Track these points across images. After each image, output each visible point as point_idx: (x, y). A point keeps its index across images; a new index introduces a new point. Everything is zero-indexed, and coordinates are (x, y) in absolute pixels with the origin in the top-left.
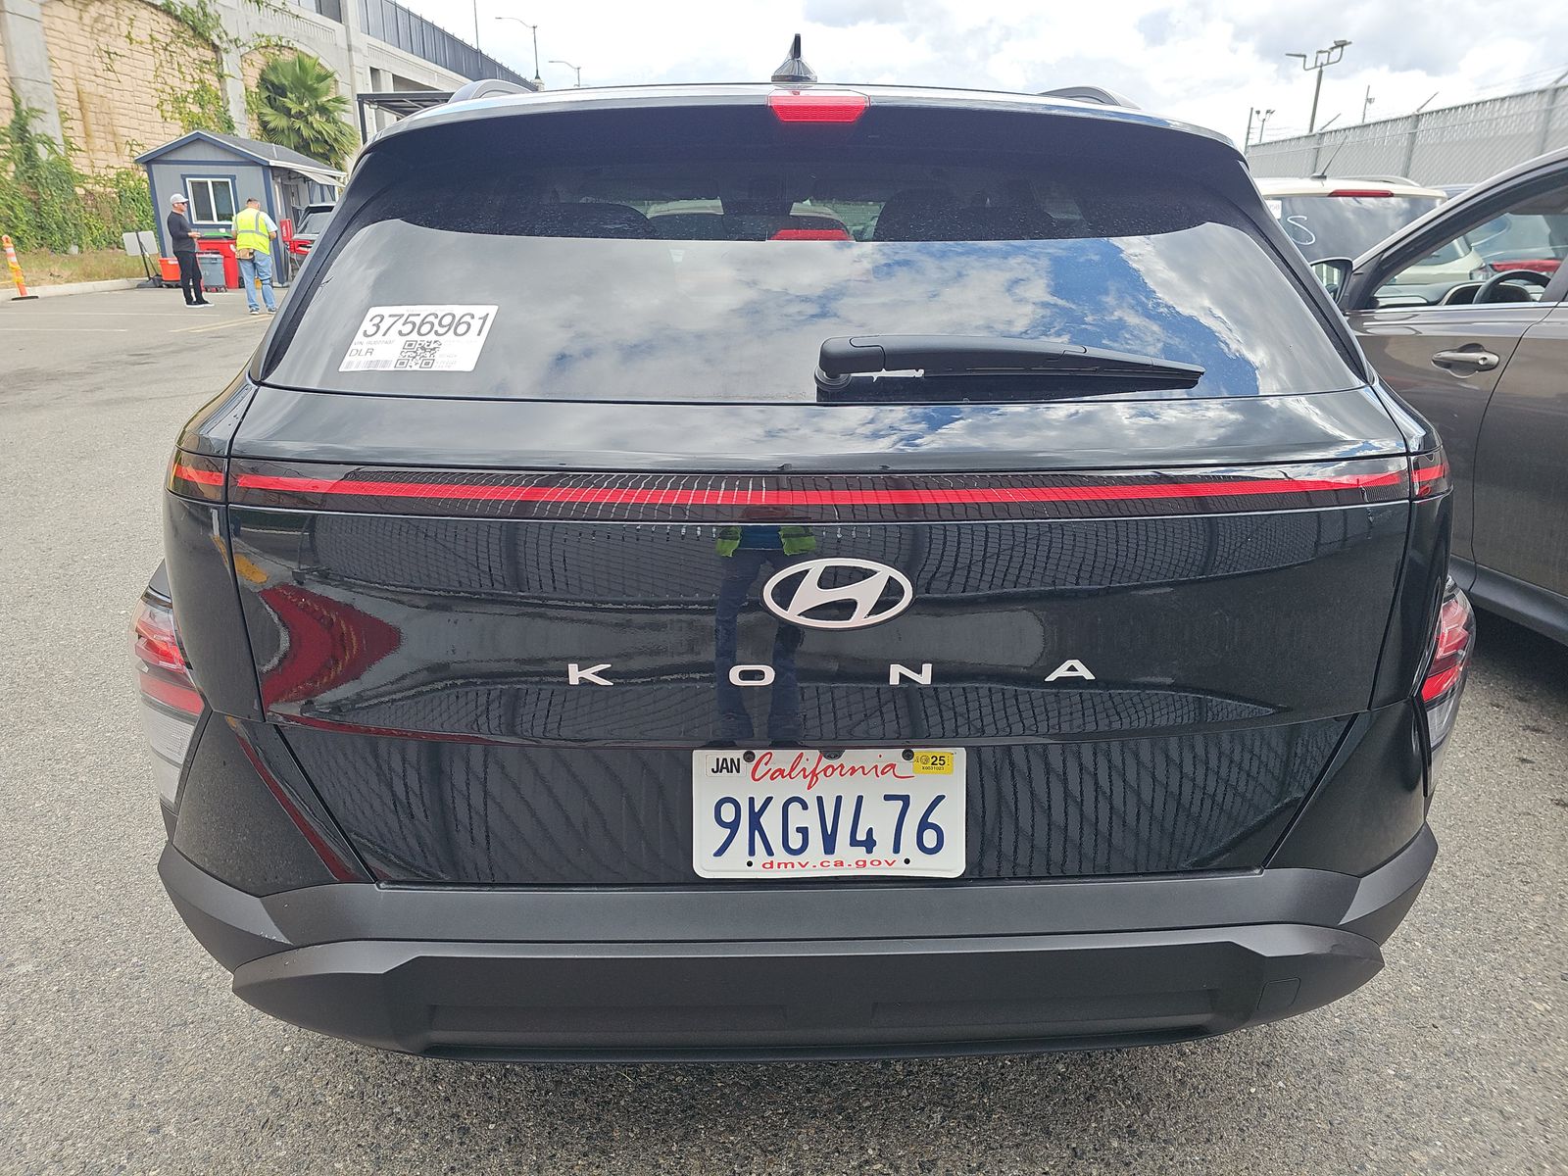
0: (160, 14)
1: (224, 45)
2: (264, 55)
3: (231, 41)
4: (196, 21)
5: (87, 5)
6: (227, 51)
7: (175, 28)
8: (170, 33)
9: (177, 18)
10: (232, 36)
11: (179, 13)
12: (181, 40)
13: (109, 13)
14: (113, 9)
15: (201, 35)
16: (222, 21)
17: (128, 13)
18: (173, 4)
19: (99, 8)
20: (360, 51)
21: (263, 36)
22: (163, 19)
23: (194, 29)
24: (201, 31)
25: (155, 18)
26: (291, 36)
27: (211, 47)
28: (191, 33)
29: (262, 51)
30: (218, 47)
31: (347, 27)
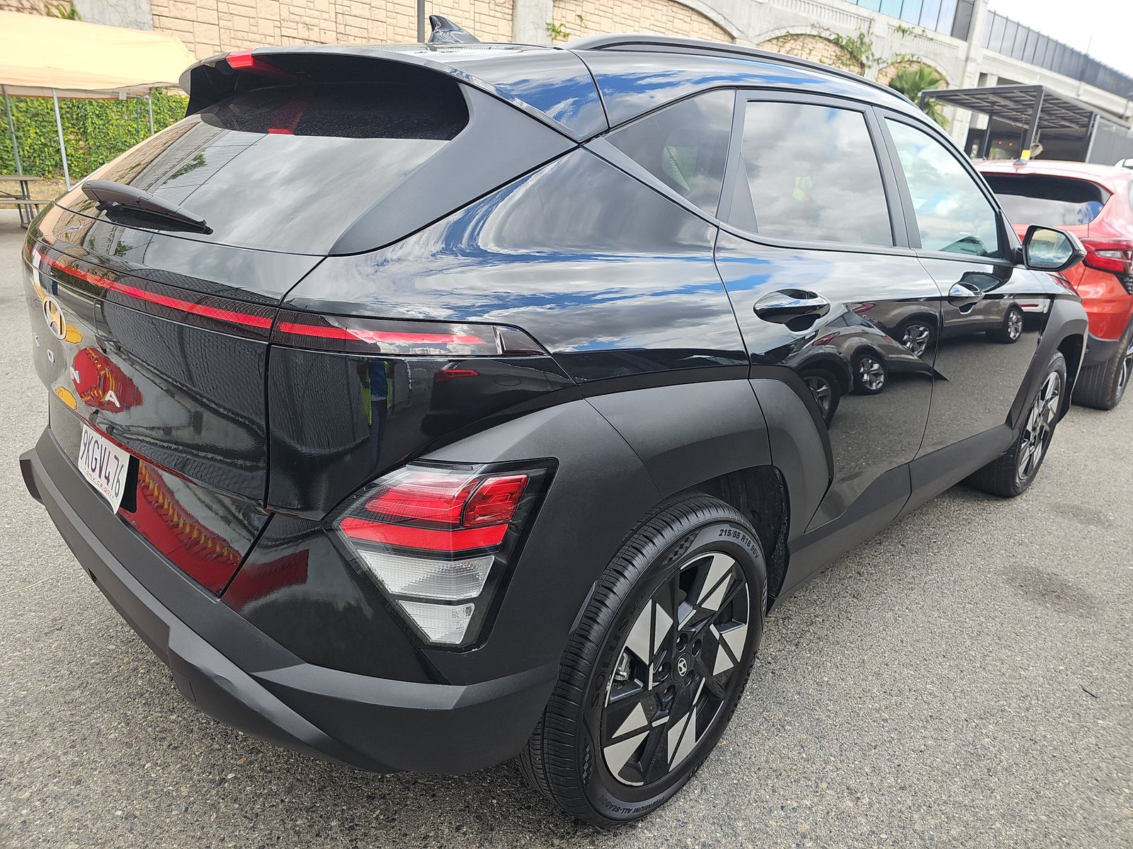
0: (831, 45)
1: (869, 63)
2: (897, 68)
3: (875, 60)
4: (854, 48)
5: (785, 43)
6: (869, 67)
7: (839, 54)
8: (834, 58)
9: (842, 47)
10: (877, 57)
11: (843, 44)
12: (840, 61)
13: (797, 47)
14: (801, 44)
15: (855, 57)
16: (873, 48)
17: (810, 46)
18: (841, 37)
19: (792, 44)
20: (975, 60)
21: (900, 55)
22: (832, 48)
23: (851, 53)
24: (856, 54)
25: (827, 47)
26: (922, 53)
27: (859, 65)
28: (848, 56)
29: (896, 65)
30: (864, 64)
31: (970, 44)
